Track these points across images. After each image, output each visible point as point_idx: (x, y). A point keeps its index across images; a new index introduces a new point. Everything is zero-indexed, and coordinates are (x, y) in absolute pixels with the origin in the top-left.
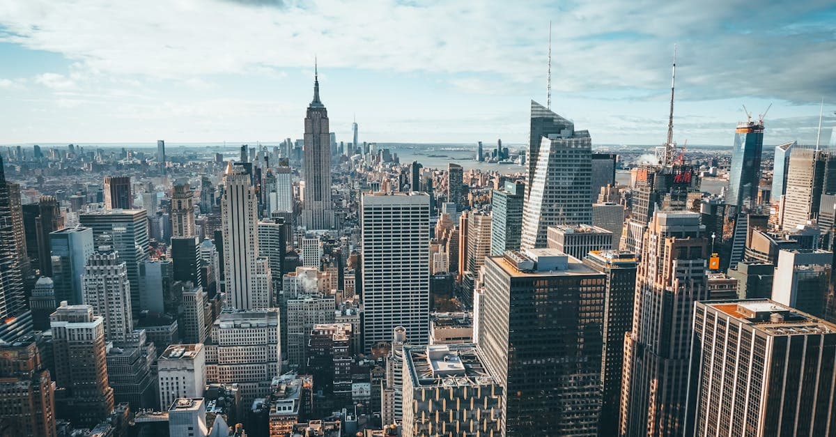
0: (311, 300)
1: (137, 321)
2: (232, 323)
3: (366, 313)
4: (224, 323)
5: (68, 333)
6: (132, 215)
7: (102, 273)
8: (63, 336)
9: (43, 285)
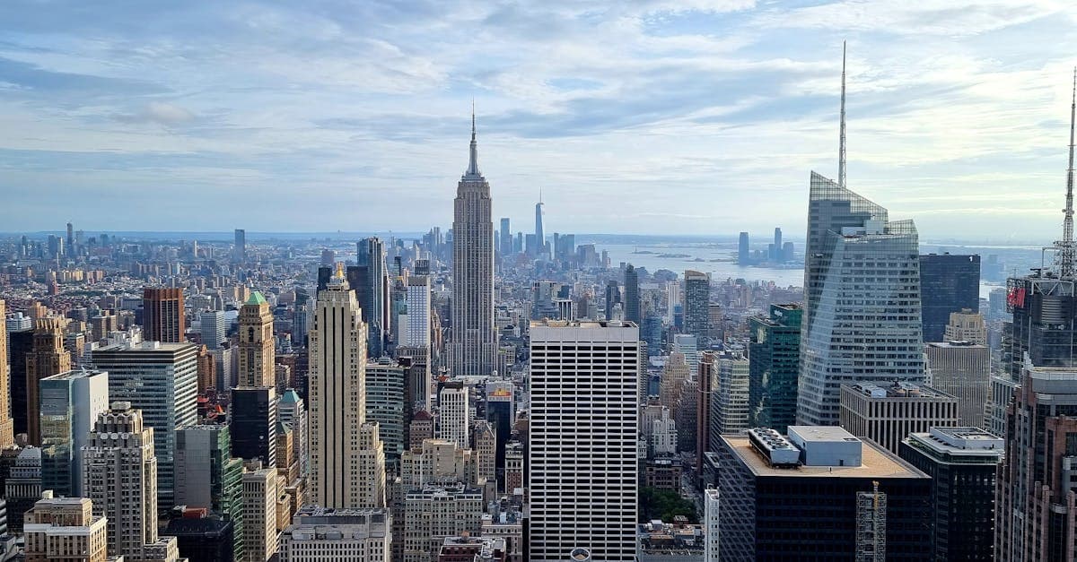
0: (444, 494)
1: (166, 523)
2: (313, 532)
3: (533, 519)
4: (299, 531)
5: (49, 543)
6: (172, 352)
7: (115, 446)
8: (41, 547)
9: (29, 460)
